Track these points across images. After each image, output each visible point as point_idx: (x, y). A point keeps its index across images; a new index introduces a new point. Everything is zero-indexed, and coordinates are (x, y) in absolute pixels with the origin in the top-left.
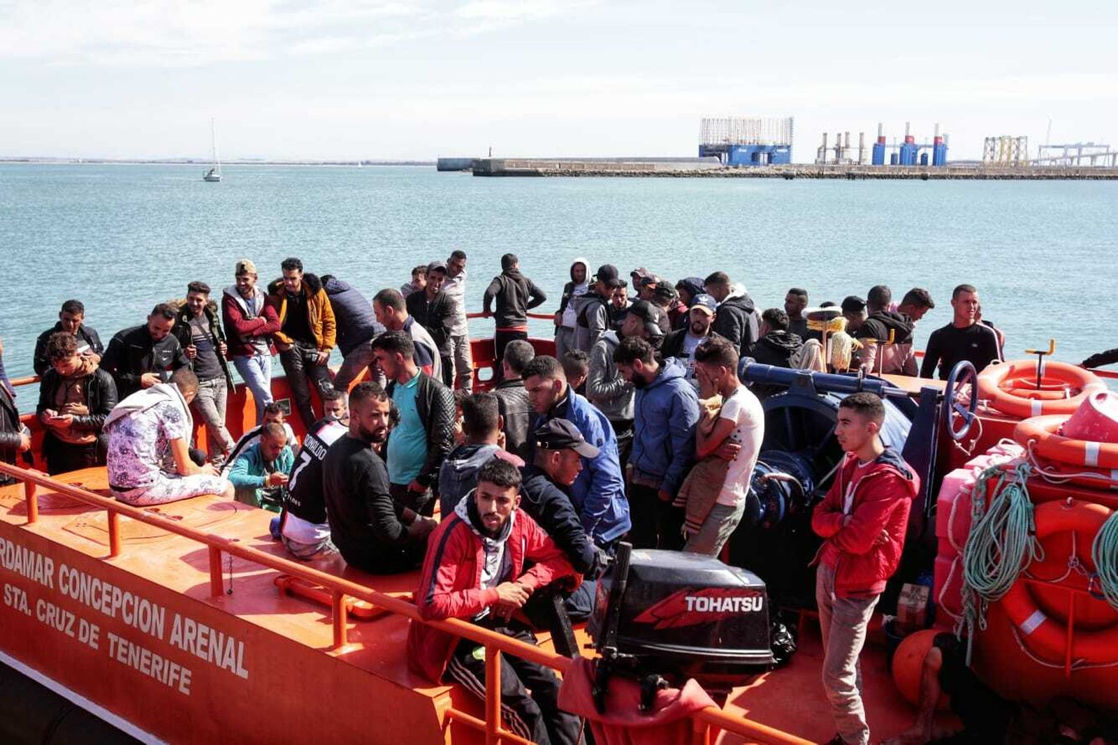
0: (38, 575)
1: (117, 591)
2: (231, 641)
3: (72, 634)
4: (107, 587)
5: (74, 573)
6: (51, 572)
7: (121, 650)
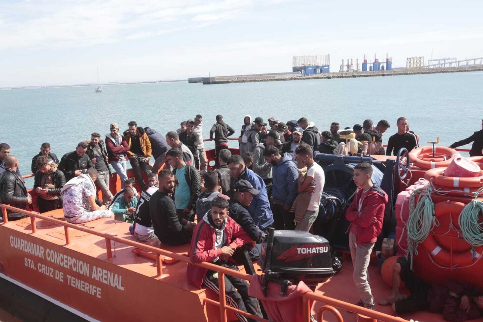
0: (38, 253)
1: (70, 258)
2: (116, 276)
3: (52, 276)
4: (65, 257)
5: (52, 252)
6: (43, 252)
7: (72, 282)
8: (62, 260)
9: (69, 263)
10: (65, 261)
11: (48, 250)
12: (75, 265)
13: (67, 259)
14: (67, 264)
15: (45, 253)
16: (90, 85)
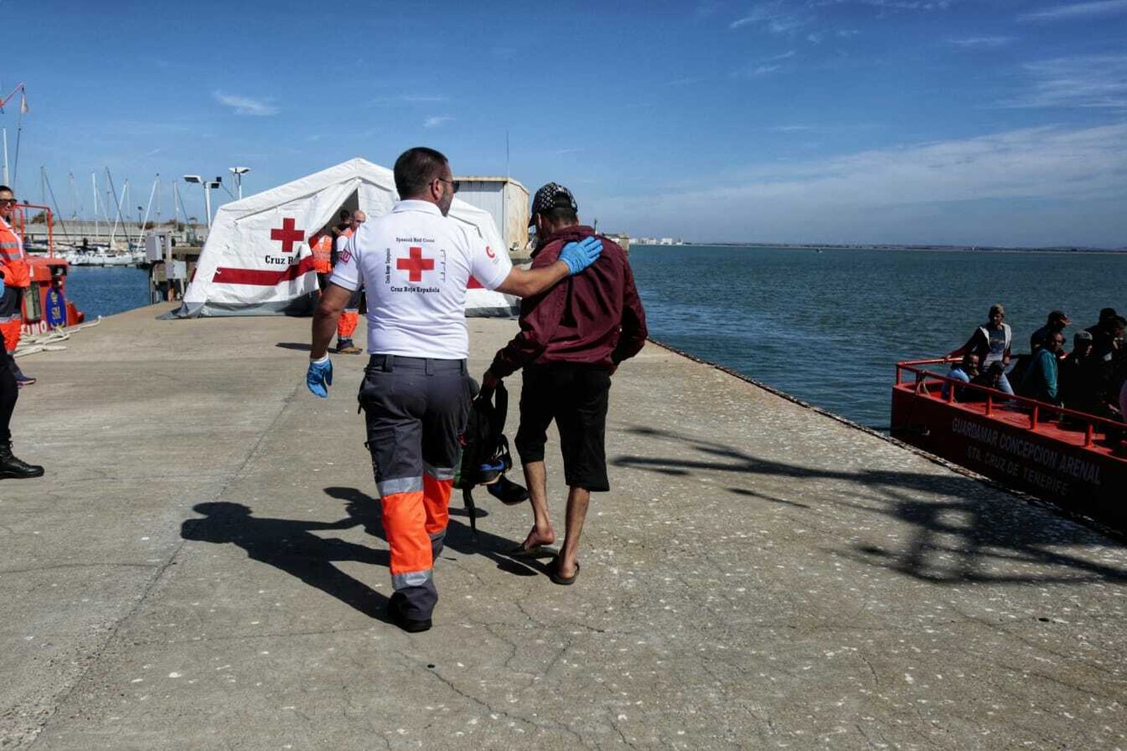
0: (989, 440)
1: (1032, 445)
2: (1093, 467)
3: (1003, 470)
4: (1027, 443)
5: (1009, 438)
6: (996, 438)
7: (1030, 475)
8: (1021, 447)
9: (1030, 452)
10: (1025, 449)
11: (1003, 435)
12: (1038, 455)
13: (1028, 447)
14: (1026, 453)
15: (998, 441)
16: (1075, 250)
